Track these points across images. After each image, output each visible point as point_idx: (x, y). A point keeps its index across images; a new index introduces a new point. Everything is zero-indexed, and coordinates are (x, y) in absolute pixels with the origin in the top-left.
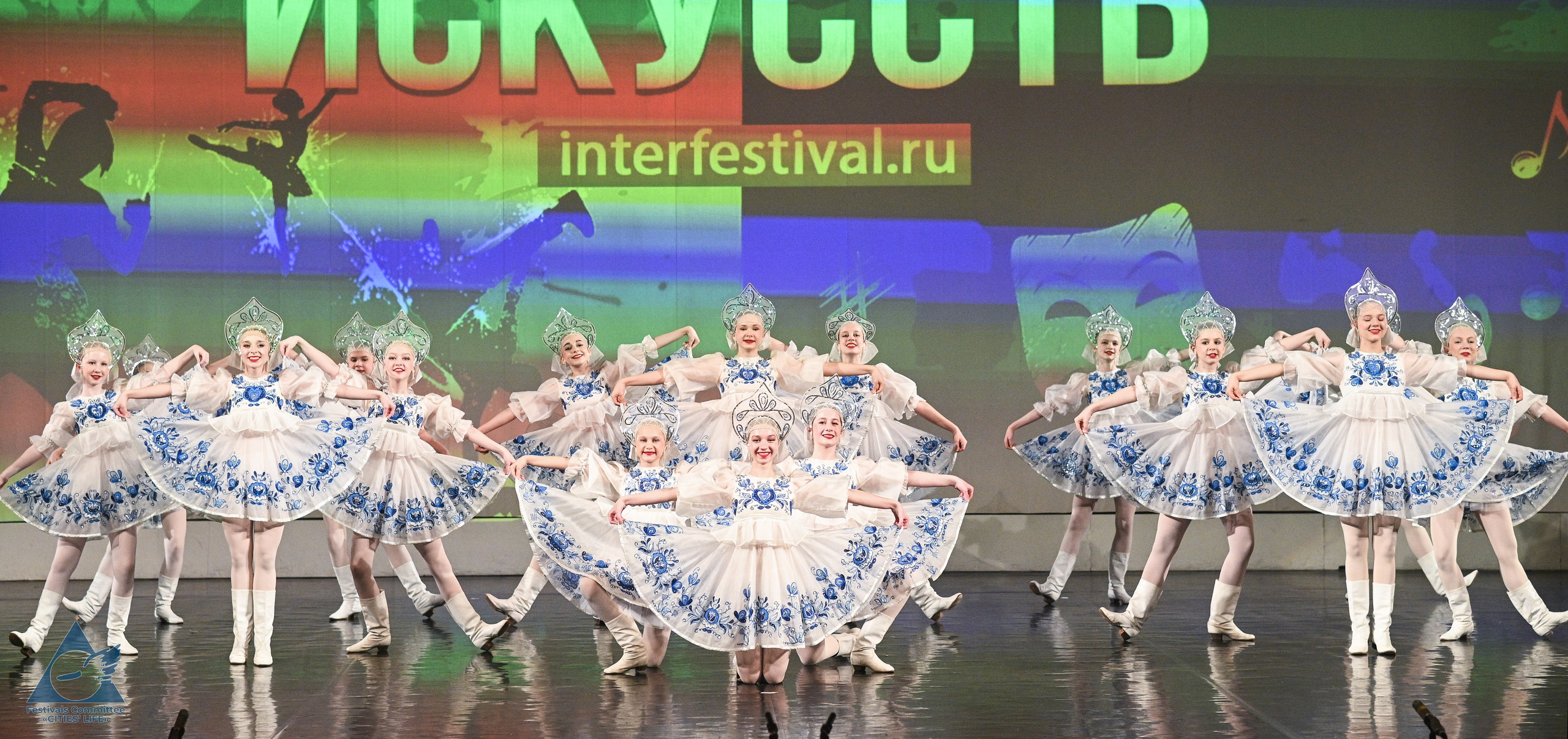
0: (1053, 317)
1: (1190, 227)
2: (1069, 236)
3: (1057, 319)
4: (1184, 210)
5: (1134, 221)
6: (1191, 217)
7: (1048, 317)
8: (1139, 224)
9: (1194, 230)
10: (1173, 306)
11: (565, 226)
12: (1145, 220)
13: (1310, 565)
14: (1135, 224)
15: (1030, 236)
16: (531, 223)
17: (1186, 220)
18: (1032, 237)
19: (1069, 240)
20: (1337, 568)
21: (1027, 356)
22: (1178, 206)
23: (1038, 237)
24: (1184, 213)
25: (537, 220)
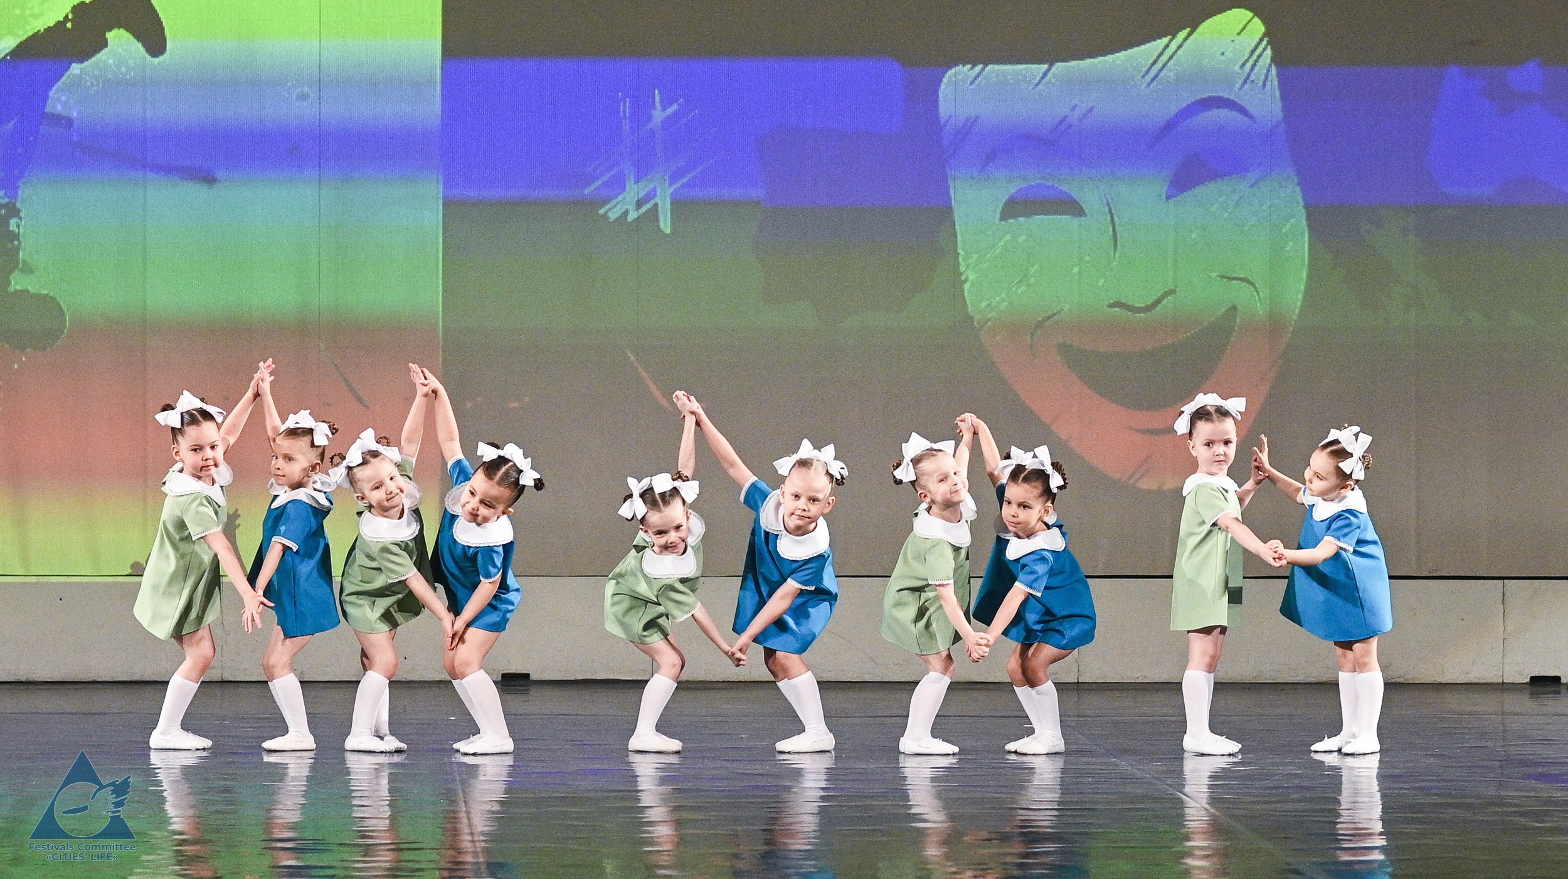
0: (1015, 216)
1: (1269, 52)
2: (1046, 66)
3: (1021, 219)
4: (1257, 20)
5: (1166, 40)
6: (1270, 34)
7: (1004, 216)
8: (1174, 45)
9: (1274, 59)
10: (1236, 197)
11: (110, 36)
12: (1186, 39)
13: (1475, 675)
14: (1167, 46)
15: (974, 66)
16: (49, 29)
17: (1261, 40)
18: (979, 67)
19: (1045, 74)
20: (1528, 680)
21: (966, 286)
22: (1250, 14)
23: (990, 67)
24: (1258, 27)
25: (60, 25)
